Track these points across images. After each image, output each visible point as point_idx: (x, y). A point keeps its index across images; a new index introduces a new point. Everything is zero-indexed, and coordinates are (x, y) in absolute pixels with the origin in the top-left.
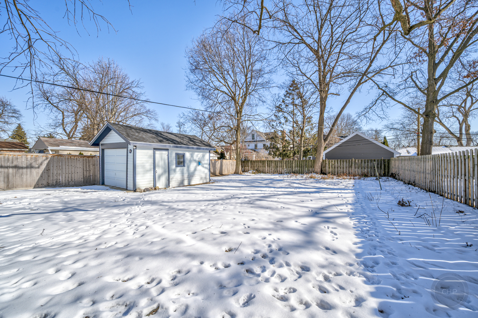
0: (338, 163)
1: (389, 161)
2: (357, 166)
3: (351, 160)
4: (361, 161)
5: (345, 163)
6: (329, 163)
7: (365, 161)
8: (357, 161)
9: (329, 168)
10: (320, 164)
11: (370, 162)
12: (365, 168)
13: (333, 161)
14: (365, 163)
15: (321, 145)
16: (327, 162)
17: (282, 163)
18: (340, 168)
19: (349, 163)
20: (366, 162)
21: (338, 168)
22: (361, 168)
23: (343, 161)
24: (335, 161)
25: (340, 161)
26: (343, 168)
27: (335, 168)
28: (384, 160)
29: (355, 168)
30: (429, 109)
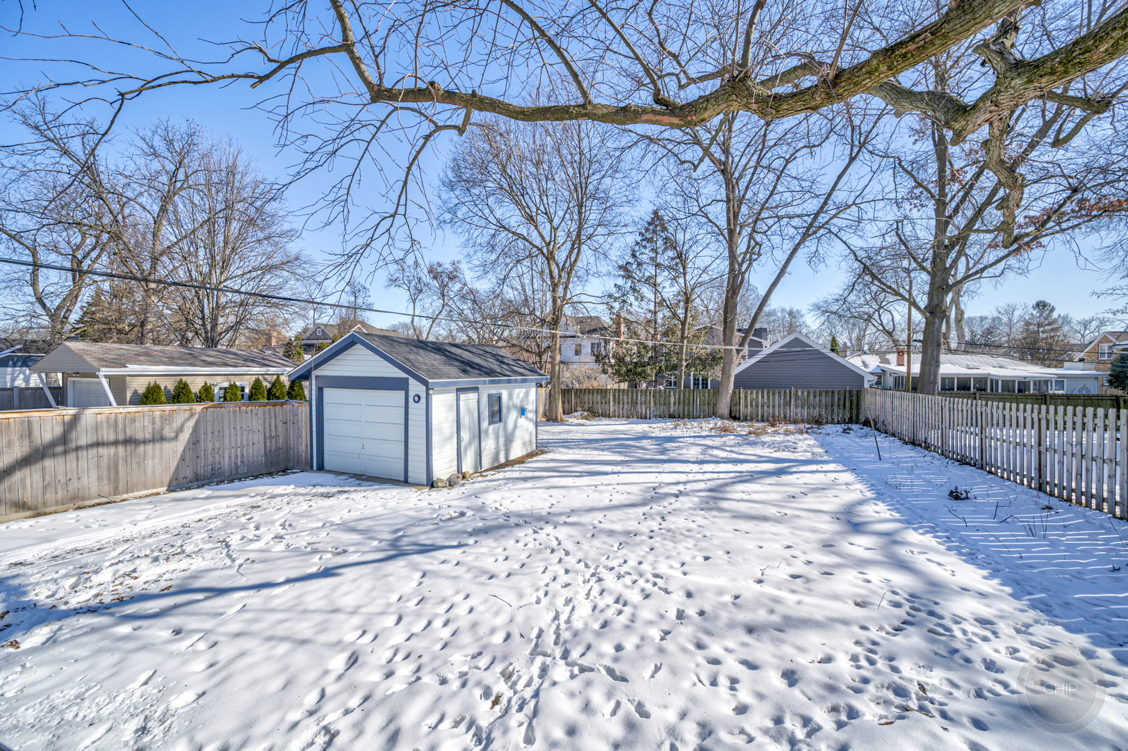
0: (763, 396)
1: (859, 393)
2: (800, 402)
3: (788, 391)
4: (809, 393)
5: (777, 397)
6: (746, 397)
7: (815, 393)
8: (800, 394)
9: (746, 406)
10: (728, 400)
11: (824, 394)
12: (814, 408)
13: (754, 392)
14: (815, 396)
15: (732, 359)
16: (742, 396)
17: (646, 396)
18: (768, 407)
19: (785, 396)
20: (818, 394)
21: (763, 406)
22: (808, 407)
23: (773, 393)
24: (757, 393)
25: (768, 393)
26: (774, 407)
27: (757, 406)
28: (850, 392)
29: (797, 406)
30: (935, 302)
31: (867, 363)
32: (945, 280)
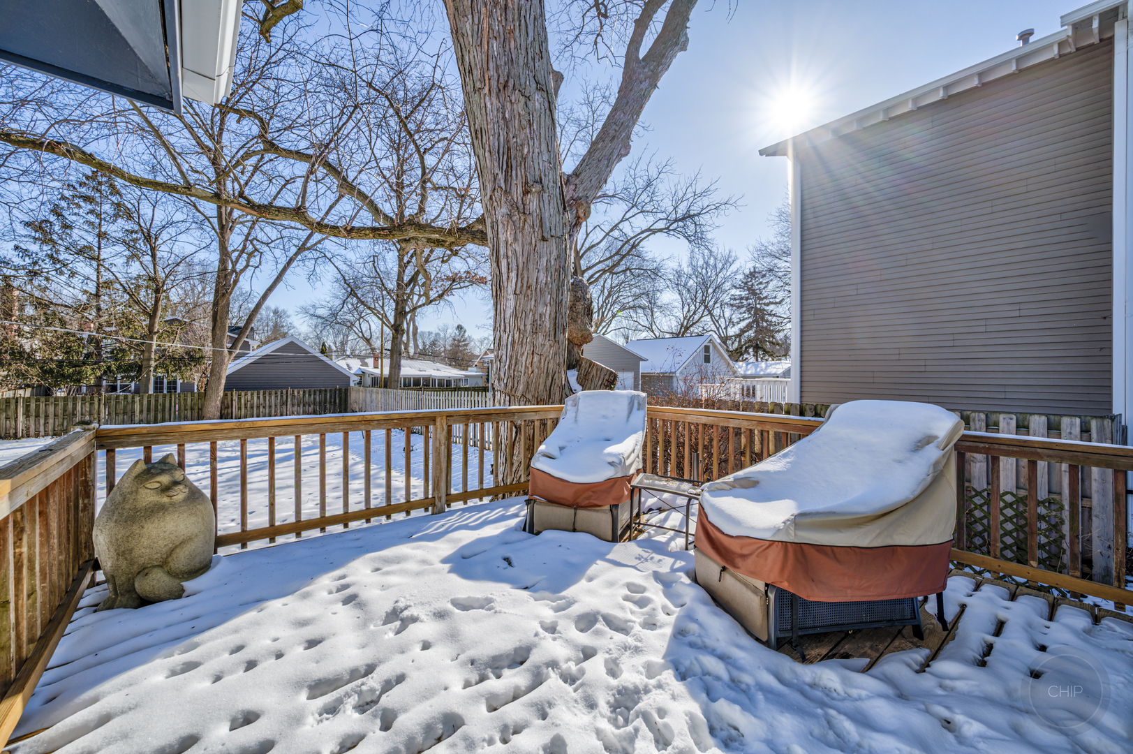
0: (258, 398)
1: (347, 390)
2: (296, 401)
3: (284, 391)
4: (304, 392)
5: (273, 397)
6: (240, 399)
7: (310, 392)
8: (296, 394)
9: (240, 408)
10: (219, 403)
11: (318, 393)
12: (309, 406)
13: (249, 393)
14: (310, 395)
15: (223, 360)
16: (235, 397)
17: (91, 404)
18: (264, 407)
19: (282, 396)
20: (312, 393)
21: (258, 407)
22: (304, 405)
23: (270, 394)
24: (252, 394)
25: (264, 394)
26: (270, 407)
27: (252, 407)
28: (340, 390)
29: (293, 405)
30: (398, 323)
31: (351, 365)
32: (404, 308)
